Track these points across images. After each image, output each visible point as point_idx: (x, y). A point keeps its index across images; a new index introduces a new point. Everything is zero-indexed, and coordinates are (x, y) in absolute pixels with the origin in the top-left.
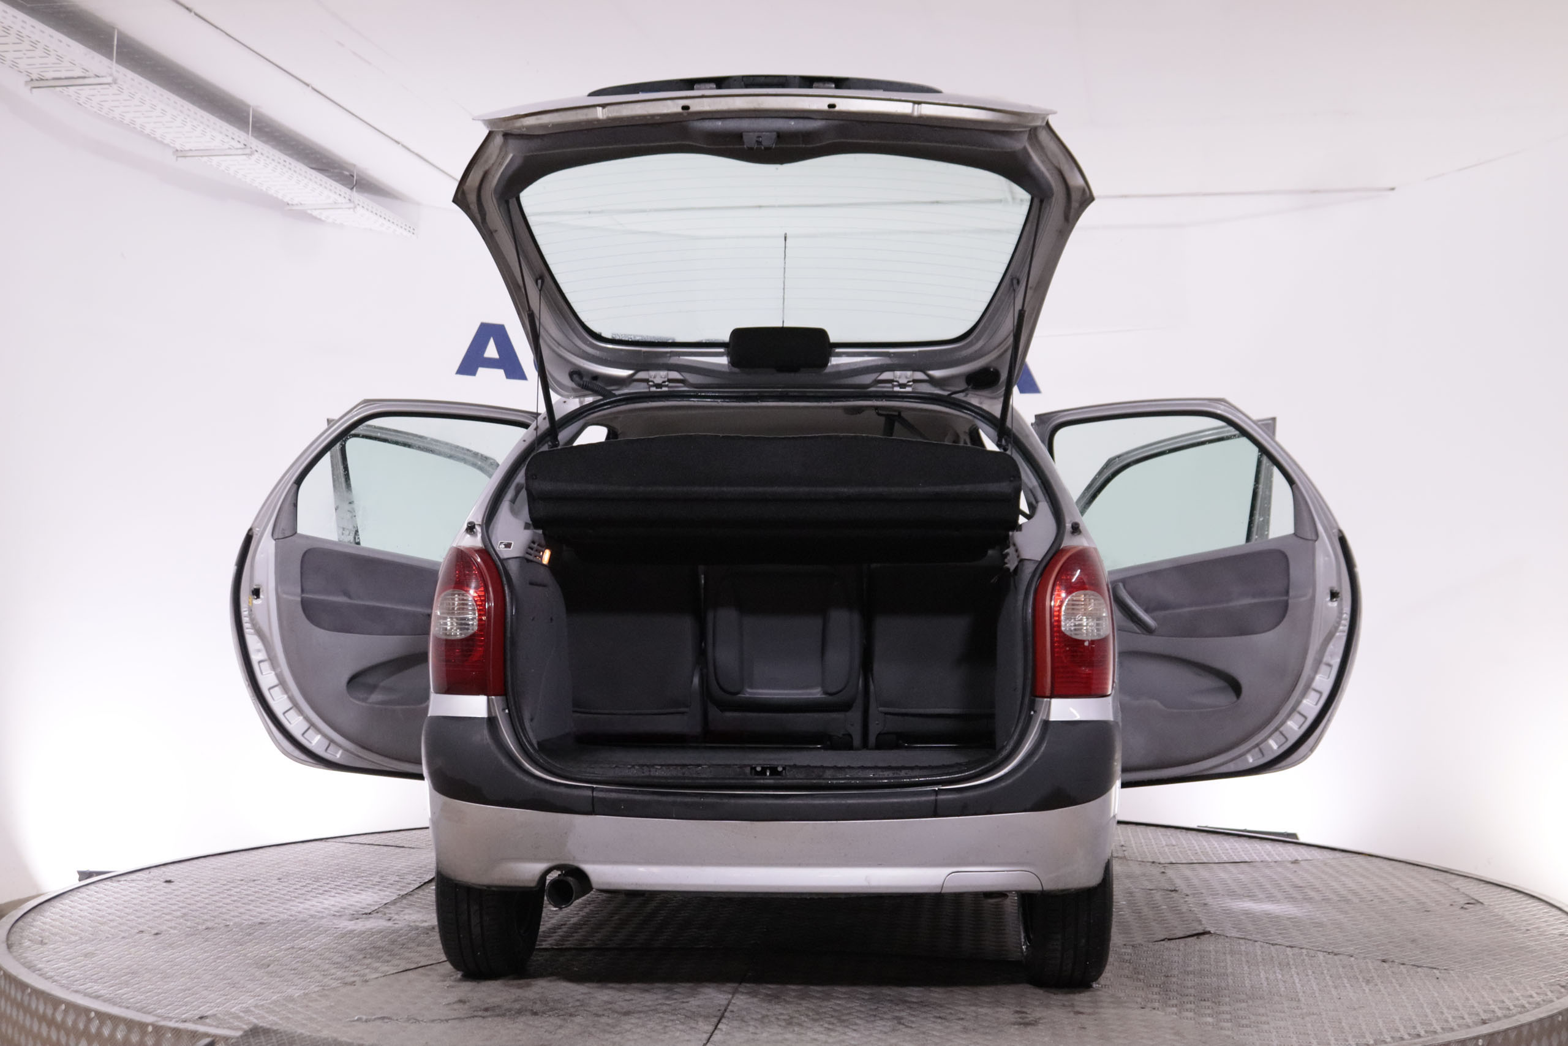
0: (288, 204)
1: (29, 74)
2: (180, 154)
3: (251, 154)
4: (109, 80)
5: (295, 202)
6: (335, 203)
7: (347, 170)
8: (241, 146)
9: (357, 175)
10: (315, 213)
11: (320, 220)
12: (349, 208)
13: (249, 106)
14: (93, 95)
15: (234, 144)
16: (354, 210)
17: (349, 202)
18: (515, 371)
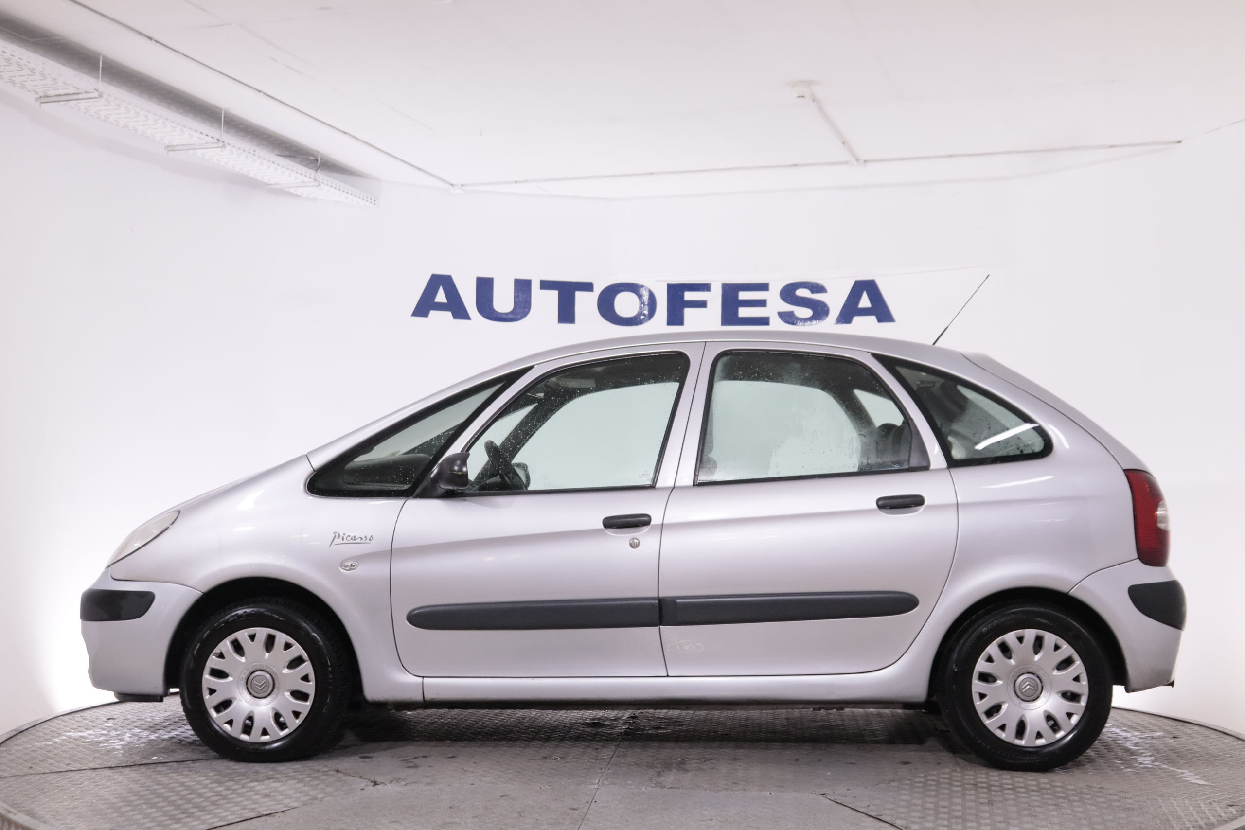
0: (268, 184)
1: (36, 93)
2: (170, 148)
3: (224, 146)
4: (96, 94)
5: (272, 183)
6: (304, 182)
7: (312, 155)
8: (215, 141)
9: (321, 159)
10: (292, 190)
11: (296, 196)
12: (316, 186)
13: (221, 109)
14: (89, 107)
15: (209, 139)
16: (319, 187)
17: (314, 181)
18: (460, 312)
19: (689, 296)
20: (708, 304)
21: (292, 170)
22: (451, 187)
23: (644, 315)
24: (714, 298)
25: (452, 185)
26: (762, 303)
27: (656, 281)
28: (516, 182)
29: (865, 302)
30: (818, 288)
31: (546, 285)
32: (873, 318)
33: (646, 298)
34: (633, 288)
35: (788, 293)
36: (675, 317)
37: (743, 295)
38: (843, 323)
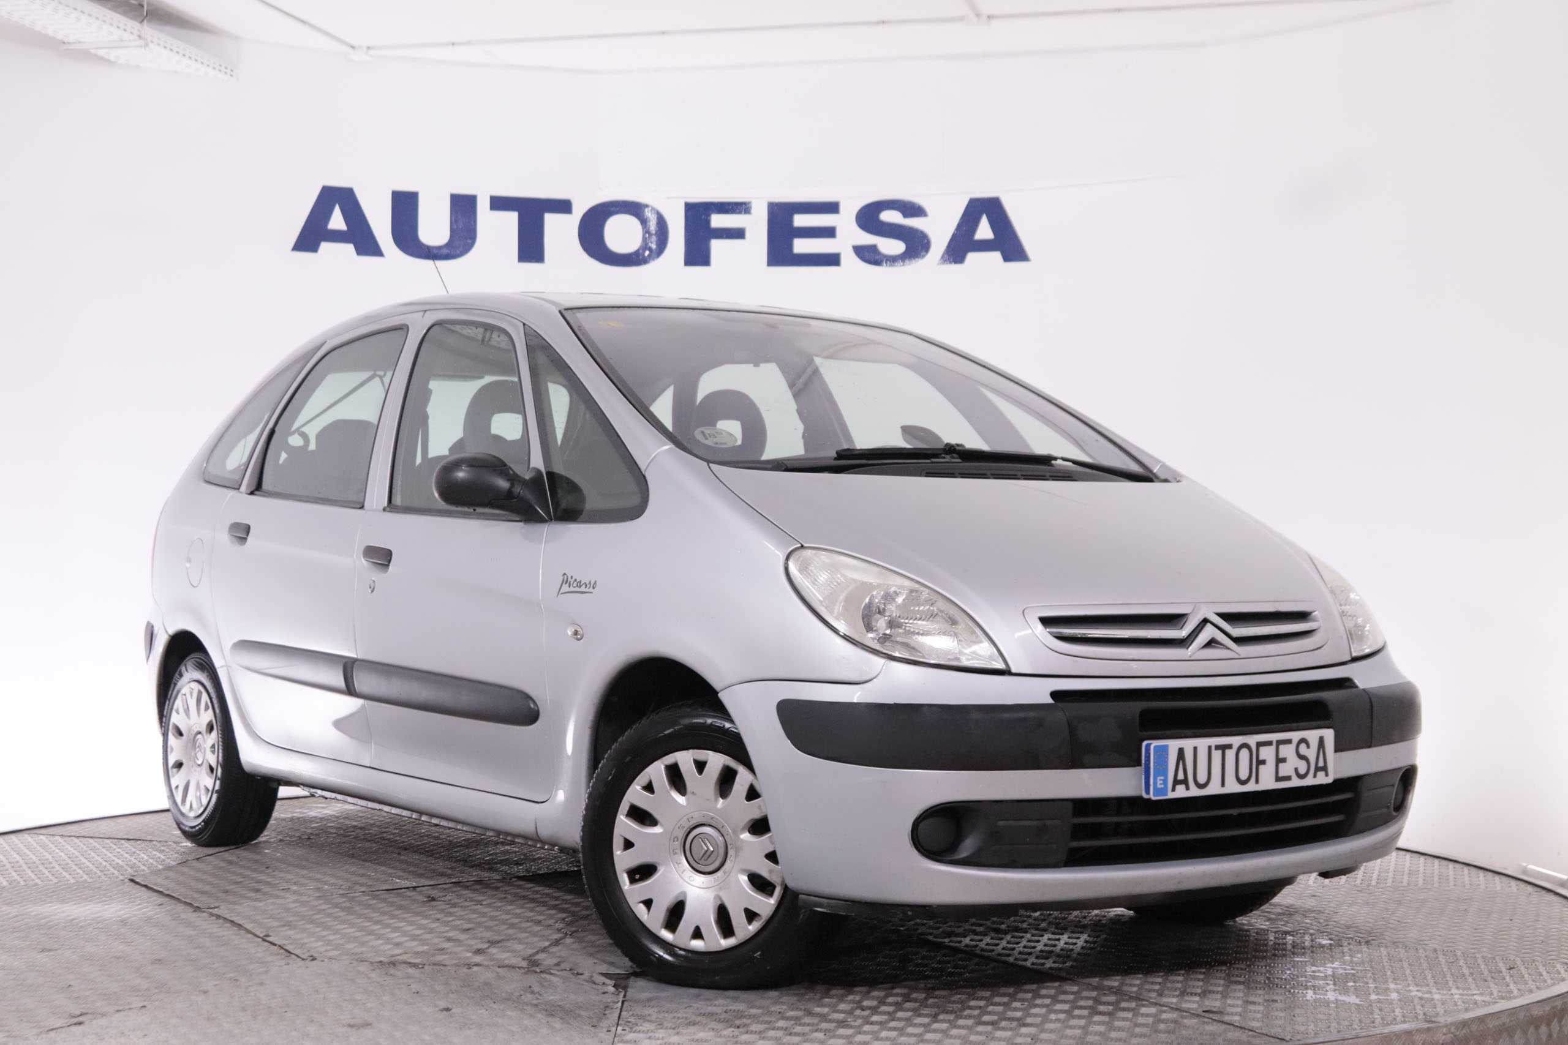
0: (64, 43)
5: (71, 40)
6: (122, 40)
10: (101, 53)
11: (109, 61)
12: (141, 47)
16: (147, 48)
17: (137, 38)
18: (367, 245)
19: (718, 221)
20: (748, 234)
21: (104, 21)
22: (351, 51)
23: (650, 249)
24: (756, 225)
25: (353, 47)
26: (829, 232)
27: (668, 198)
28: (453, 44)
29: (984, 231)
30: (912, 210)
31: (499, 203)
32: (997, 256)
33: (653, 226)
34: (634, 209)
35: (869, 218)
36: (697, 255)
37: (801, 220)
38: (950, 262)
